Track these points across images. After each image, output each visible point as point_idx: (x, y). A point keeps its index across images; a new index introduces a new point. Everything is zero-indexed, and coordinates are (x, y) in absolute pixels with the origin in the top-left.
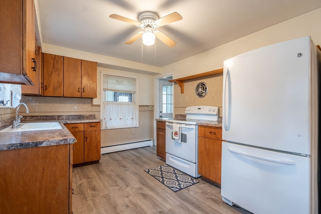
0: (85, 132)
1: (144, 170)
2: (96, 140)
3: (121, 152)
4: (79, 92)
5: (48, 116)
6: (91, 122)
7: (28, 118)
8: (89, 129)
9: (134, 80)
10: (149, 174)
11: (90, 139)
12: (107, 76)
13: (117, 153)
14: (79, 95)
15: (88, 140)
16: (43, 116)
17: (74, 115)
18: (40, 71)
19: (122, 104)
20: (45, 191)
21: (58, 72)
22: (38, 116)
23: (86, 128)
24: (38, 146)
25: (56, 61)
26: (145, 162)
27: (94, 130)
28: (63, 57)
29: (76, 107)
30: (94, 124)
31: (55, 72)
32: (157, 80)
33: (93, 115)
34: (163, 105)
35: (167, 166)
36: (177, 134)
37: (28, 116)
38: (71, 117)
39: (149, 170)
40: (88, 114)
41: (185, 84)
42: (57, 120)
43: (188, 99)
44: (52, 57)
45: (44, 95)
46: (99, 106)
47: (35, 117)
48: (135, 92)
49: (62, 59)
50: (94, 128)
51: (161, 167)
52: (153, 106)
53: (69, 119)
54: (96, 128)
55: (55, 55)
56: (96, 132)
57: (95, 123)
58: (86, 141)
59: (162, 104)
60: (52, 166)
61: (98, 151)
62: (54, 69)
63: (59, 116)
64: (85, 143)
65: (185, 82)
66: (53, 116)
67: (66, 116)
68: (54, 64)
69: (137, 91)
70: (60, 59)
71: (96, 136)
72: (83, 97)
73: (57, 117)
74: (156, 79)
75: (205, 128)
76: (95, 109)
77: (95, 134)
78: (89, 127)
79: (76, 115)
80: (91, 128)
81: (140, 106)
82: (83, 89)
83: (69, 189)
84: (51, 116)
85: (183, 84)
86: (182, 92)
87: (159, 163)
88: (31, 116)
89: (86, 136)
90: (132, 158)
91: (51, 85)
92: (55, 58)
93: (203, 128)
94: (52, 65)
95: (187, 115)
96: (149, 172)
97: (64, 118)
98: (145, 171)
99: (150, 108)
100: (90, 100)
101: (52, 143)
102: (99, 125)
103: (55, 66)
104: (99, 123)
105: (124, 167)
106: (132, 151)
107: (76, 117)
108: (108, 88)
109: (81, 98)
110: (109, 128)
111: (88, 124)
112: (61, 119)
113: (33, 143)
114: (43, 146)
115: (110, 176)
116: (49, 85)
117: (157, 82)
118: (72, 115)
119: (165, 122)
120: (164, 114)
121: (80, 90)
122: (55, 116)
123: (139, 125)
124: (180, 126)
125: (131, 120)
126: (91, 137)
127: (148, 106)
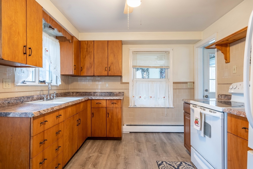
0: (107, 108)
1: (157, 161)
2: (117, 117)
3: (150, 134)
4: (106, 71)
5: (87, 92)
6: (112, 99)
7: (74, 94)
8: (110, 106)
9: (167, 53)
10: (159, 167)
11: (112, 115)
12: (136, 53)
13: (145, 133)
14: (106, 73)
15: (109, 116)
16: (84, 92)
17: (106, 92)
18: (74, 55)
19: (154, 81)
20: (13, 155)
21: (90, 55)
22: (81, 92)
23: (108, 104)
24: (7, 116)
25: (88, 46)
26: (166, 152)
27: (115, 107)
28: (94, 41)
29: (107, 85)
30: (115, 102)
31: (88, 55)
32: (198, 49)
33: (122, 92)
34: (210, 81)
35: (190, 166)
36: (197, 123)
37: (75, 92)
38: (103, 93)
39: (162, 162)
40: (117, 91)
41: (231, 48)
42: (93, 96)
43: (235, 72)
44: (85, 43)
45: (81, 75)
46: (128, 83)
47: (78, 93)
48: (168, 68)
49: (93, 43)
50: (115, 105)
51: (181, 163)
52: (194, 83)
53: (102, 95)
54: (117, 106)
55: (88, 41)
56: (117, 109)
57: (116, 100)
58: (108, 117)
59: (209, 79)
60: (17, 134)
61: (119, 129)
62: (87, 53)
63: (94, 93)
64: (107, 118)
65: (231, 46)
66: (91, 92)
67: (100, 93)
68: (87, 49)
69: (171, 66)
70: (91, 43)
71: (117, 113)
72: (109, 75)
73: (93, 93)
74: (197, 47)
75: (236, 119)
76: (123, 86)
77: (116, 111)
78: (111, 104)
79: (107, 92)
80: (112, 105)
81: (174, 83)
82: (109, 67)
83: (30, 158)
84: (89, 92)
85: (228, 48)
86: (227, 60)
87: (184, 158)
88: (76, 92)
89: (108, 112)
90: (156, 143)
91: (85, 66)
92: (88, 43)
93: (233, 119)
94: (86, 50)
95: (232, 96)
96: (160, 165)
97: (98, 95)
98: (157, 163)
99: (189, 86)
100: (120, 78)
101: (16, 115)
102: (119, 102)
103: (88, 50)
104: (119, 101)
105: (140, 151)
106: (162, 135)
107: (107, 94)
108: (137, 65)
109: (108, 76)
110: (138, 106)
111: (110, 100)
112: (96, 95)
113: (4, 113)
114: (10, 116)
115: (118, 156)
116: (84, 67)
117: (199, 52)
118: (104, 92)
119: (189, 104)
120: (212, 93)
121: (107, 69)
122: (92, 92)
123: (174, 105)
124: (203, 111)
125: (163, 99)
126: (112, 113)
127: (186, 83)
